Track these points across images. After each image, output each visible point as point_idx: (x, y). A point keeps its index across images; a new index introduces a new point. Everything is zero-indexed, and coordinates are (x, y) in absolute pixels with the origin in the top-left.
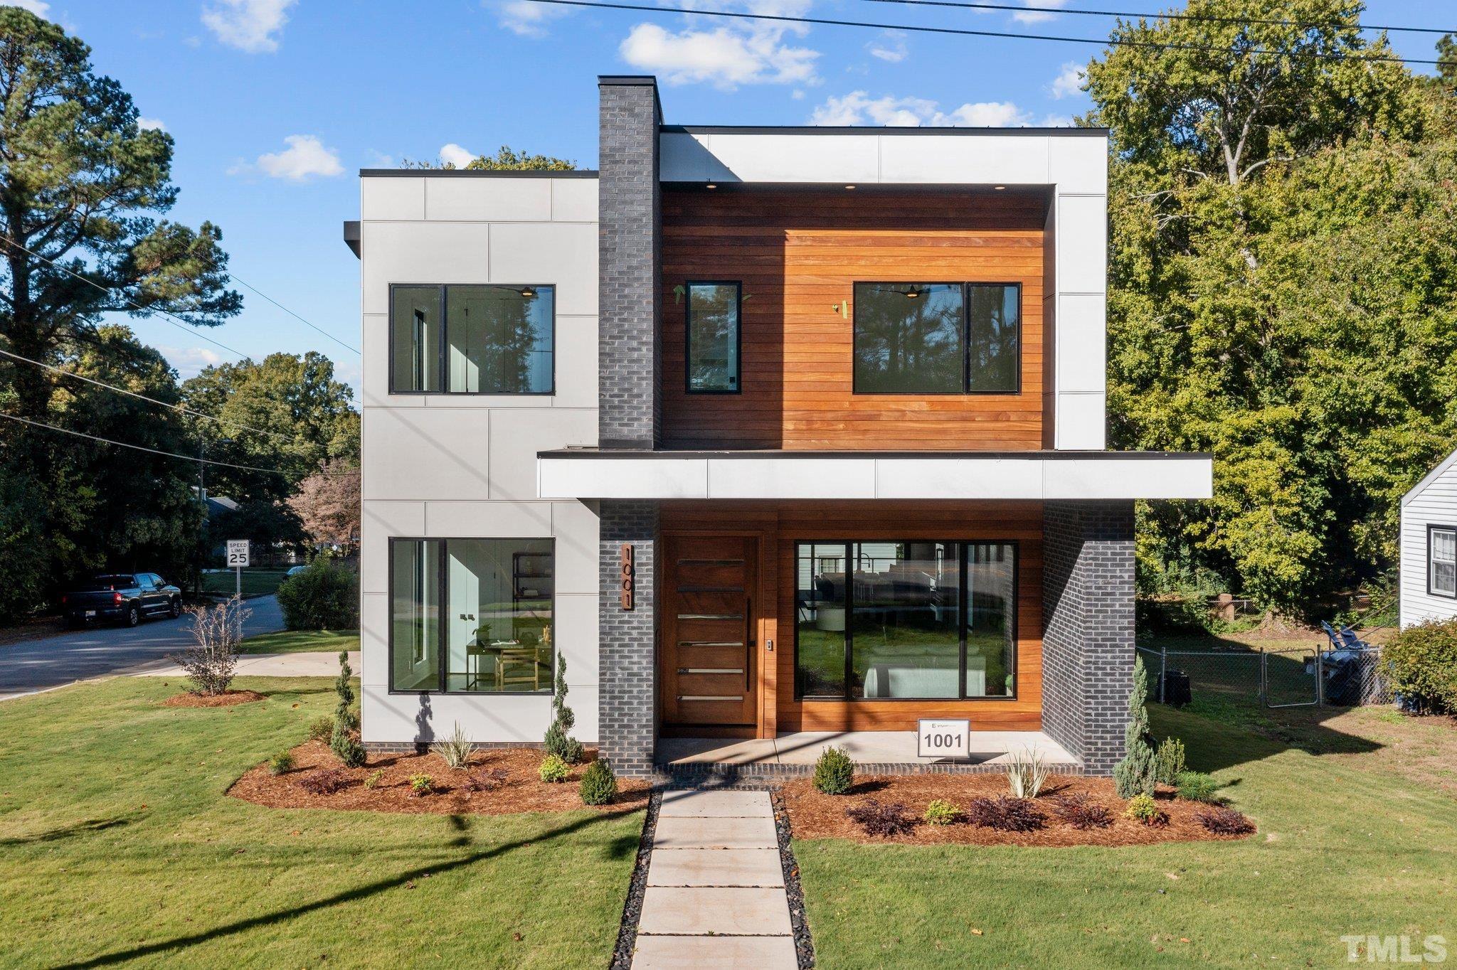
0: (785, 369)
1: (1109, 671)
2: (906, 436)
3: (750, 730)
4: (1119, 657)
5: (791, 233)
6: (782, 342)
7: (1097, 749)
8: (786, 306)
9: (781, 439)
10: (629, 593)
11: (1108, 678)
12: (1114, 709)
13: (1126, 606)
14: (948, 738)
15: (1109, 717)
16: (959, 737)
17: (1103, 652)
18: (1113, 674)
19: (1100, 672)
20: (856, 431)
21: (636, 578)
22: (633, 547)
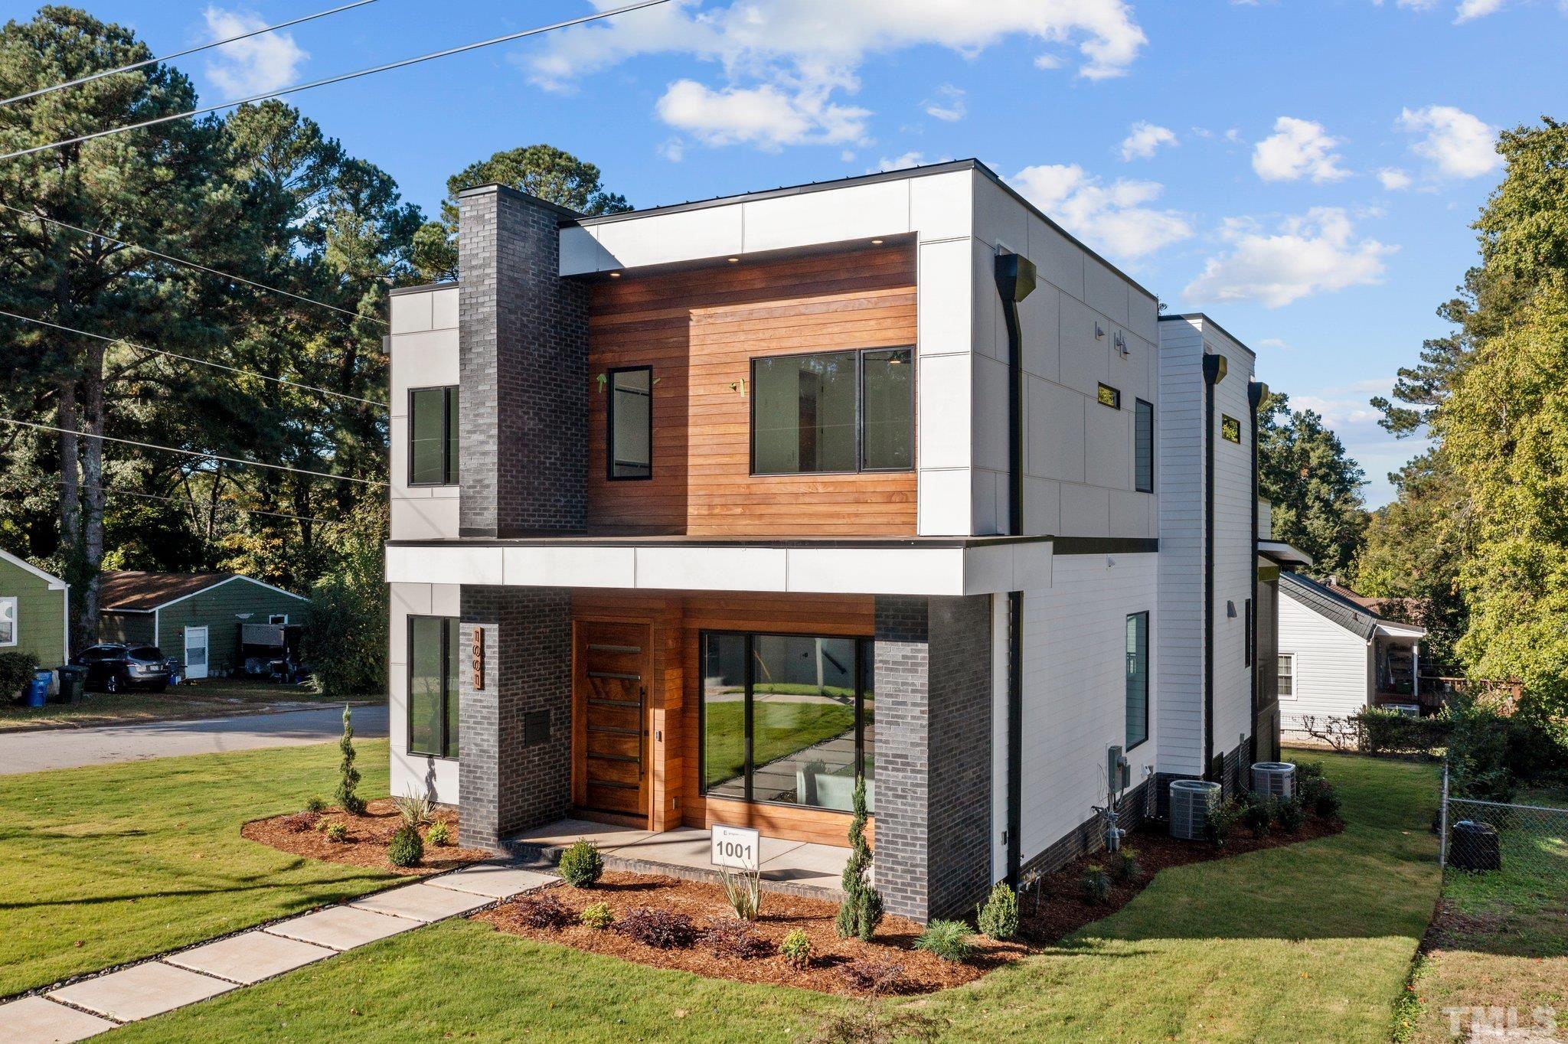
0: (690, 452)
1: (900, 793)
2: (799, 521)
3: (642, 821)
4: (910, 778)
5: (696, 313)
6: (686, 425)
7: (888, 882)
8: (690, 388)
9: (685, 524)
10: (479, 673)
11: (899, 801)
12: (905, 837)
13: (918, 718)
14: (739, 848)
15: (900, 847)
16: (748, 848)
17: (894, 769)
18: (904, 797)
19: (890, 793)
20: (752, 516)
21: (486, 660)
22: (482, 630)
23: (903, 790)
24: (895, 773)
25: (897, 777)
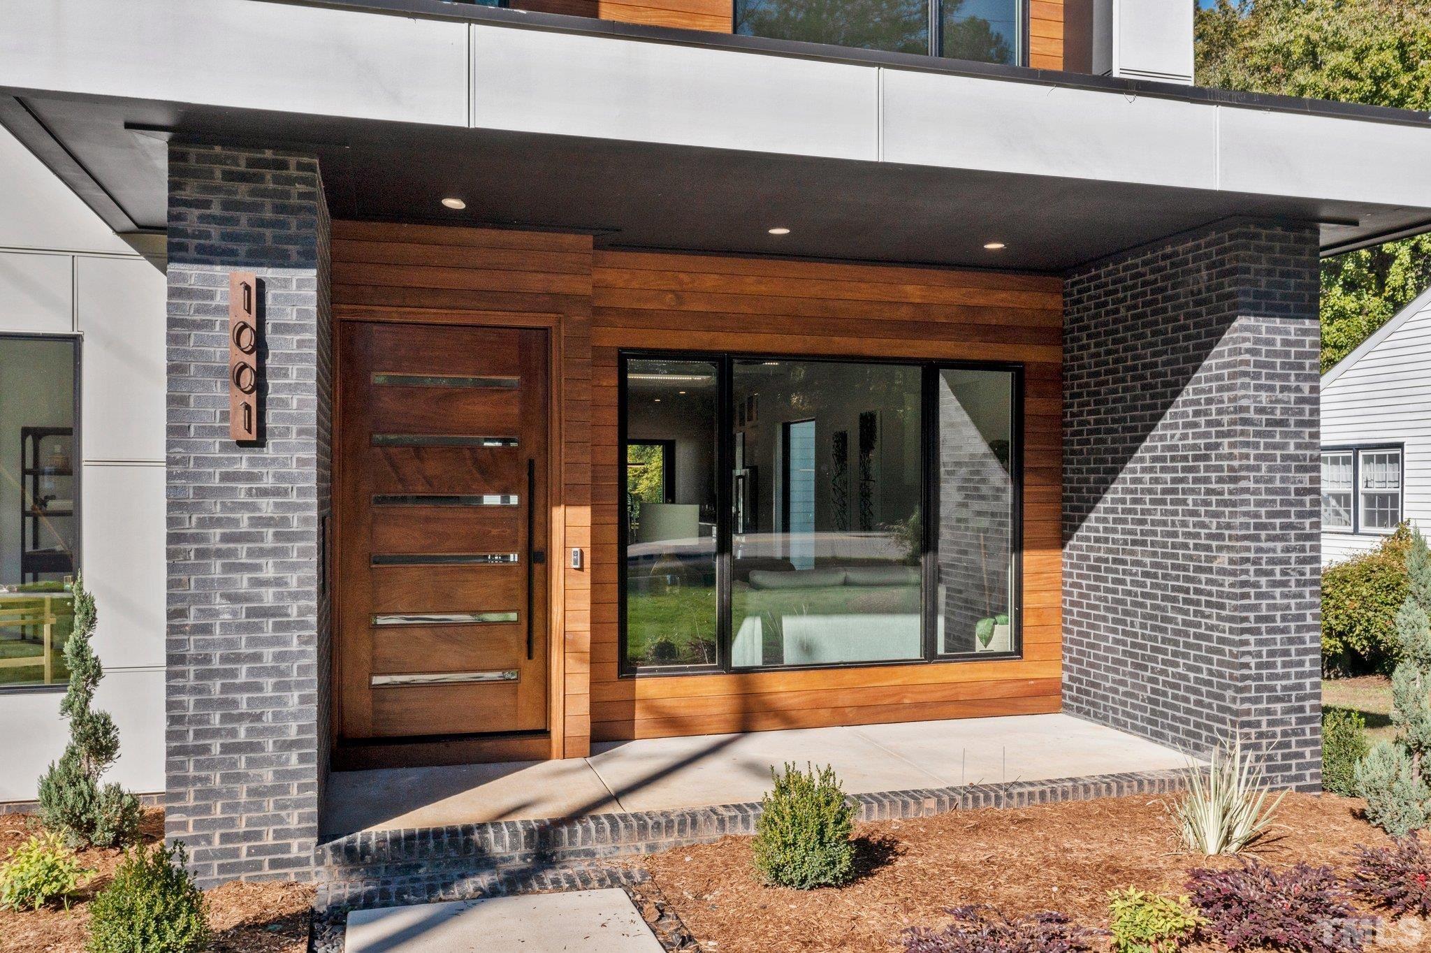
1: (1278, 576)
3: (535, 744)
4: (1294, 549)
7: (1261, 736)
10: (251, 400)
11: (1278, 592)
12: (1287, 653)
13: (1307, 447)
15: (1279, 670)
17: (1269, 538)
18: (1284, 584)
19: (1263, 580)
21: (269, 362)
22: (260, 284)
23: (1284, 573)
24: (1270, 544)
25: (1274, 551)
